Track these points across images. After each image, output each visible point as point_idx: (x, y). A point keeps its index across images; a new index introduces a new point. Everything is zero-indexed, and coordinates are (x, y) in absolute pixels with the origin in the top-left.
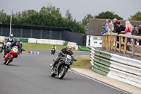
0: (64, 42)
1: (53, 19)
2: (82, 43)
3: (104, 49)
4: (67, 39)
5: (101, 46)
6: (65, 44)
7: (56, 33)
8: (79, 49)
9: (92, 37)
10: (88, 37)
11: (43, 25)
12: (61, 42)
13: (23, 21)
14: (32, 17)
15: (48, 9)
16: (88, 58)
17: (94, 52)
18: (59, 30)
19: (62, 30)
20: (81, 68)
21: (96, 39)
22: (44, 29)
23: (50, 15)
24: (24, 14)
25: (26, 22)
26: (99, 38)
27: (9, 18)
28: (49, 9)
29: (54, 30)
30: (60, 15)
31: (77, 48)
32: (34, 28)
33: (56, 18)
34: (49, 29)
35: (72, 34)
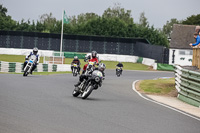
0: (137, 58)
1: (122, 25)
2: (163, 59)
3: (195, 67)
4: (141, 54)
5: (190, 64)
6: (139, 62)
7: (126, 45)
8: (159, 69)
9: (177, 51)
10: (171, 51)
11: (107, 35)
12: (132, 59)
13: (79, 29)
14: (92, 24)
15: (114, 12)
16: (173, 81)
17: (181, 73)
18: (129, 41)
20: (162, 95)
21: (184, 53)
22: (108, 40)
23: (117, 20)
24: (81, 19)
25: (84, 30)
26: (187, 52)
27: (59, 24)
29: (123, 41)
30: (132, 20)
31: (155, 66)
32: (95, 39)
33: (126, 25)
34: (115, 40)
35: (149, 47)
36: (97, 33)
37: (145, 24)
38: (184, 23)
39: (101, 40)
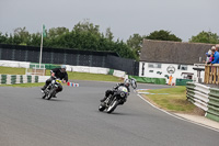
0: (108, 70)
1: (93, 40)
2: (134, 71)
4: (112, 67)
6: (110, 73)
7: (98, 58)
9: (146, 64)
10: (141, 64)
11: (80, 48)
12: (104, 71)
22: (82, 53)
23: (89, 34)
29: (95, 54)
33: (98, 39)
34: (88, 53)
36: (71, 46)
37: (111, 38)
38: (148, 38)
39: (75, 52)
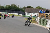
1: (15, 8)
2: (24, 14)
4: (19, 13)
6: (19, 15)
8: (23, 16)
12: (17, 14)
13: (7, 8)
18: (17, 11)
19: (18, 11)
22: (13, 10)
25: (8, 8)
28: (13, 5)
31: (22, 16)
34: (14, 10)
35: (21, 12)
36: (10, 9)
37: (19, 7)
38: (27, 7)
39: (11, 10)
